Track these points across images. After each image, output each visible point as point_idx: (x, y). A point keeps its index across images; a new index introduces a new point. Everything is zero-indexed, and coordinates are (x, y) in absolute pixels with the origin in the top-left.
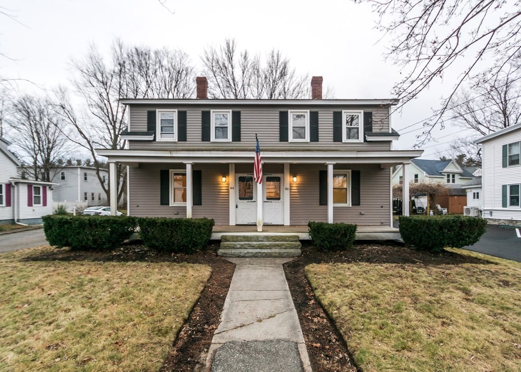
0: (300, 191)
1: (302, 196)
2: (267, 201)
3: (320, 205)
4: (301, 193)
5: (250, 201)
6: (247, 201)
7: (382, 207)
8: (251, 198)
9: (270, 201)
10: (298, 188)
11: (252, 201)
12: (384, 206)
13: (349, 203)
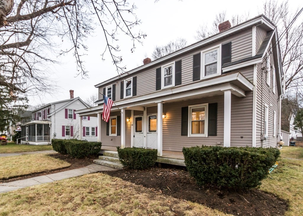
0: (168, 125)
1: (170, 128)
2: (149, 132)
3: (182, 135)
4: (169, 126)
5: (140, 133)
6: (139, 133)
7: (242, 137)
8: (141, 131)
9: (150, 132)
10: (167, 123)
11: (141, 132)
12: (244, 136)
13: (206, 134)
